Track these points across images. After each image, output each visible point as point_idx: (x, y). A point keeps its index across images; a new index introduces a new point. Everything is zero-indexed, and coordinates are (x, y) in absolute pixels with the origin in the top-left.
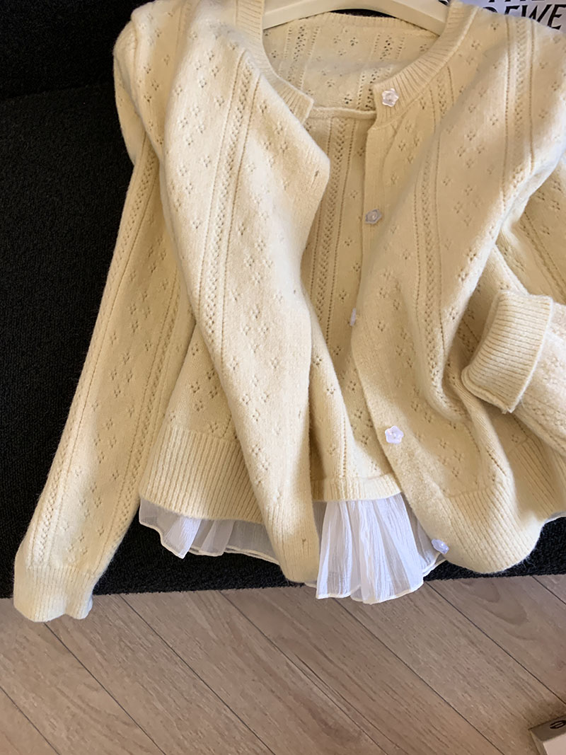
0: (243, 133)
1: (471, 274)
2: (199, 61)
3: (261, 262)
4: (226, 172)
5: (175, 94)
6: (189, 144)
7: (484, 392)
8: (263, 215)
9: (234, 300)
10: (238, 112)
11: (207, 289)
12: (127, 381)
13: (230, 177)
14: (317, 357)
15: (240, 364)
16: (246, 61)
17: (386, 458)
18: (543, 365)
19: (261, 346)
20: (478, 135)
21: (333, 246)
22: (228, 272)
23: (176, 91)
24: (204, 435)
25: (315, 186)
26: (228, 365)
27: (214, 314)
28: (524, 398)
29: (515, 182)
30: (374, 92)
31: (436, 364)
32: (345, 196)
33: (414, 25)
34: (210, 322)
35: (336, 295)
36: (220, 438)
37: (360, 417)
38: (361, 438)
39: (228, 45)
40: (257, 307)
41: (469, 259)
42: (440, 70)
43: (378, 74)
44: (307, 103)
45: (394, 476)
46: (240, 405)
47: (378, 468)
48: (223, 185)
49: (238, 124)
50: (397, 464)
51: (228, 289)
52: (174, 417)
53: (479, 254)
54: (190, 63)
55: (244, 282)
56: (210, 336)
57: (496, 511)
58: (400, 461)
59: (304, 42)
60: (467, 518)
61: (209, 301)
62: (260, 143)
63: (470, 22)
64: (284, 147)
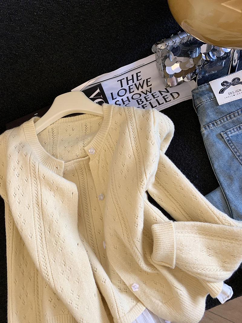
0: (39, 189)
1: (139, 224)
2: (14, 167)
3: (59, 242)
4: (37, 208)
5: (8, 184)
6: (19, 203)
7: (161, 263)
8: (55, 221)
9: (54, 262)
10: (34, 182)
11: (42, 262)
12: (26, 296)
13: (39, 209)
14: (95, 268)
15: (63, 289)
16: (32, 160)
17: (136, 296)
18: (178, 249)
19: (70, 277)
20: (125, 164)
21: (90, 213)
22: (48, 251)
23: (8, 183)
24: (61, 316)
25: (74, 198)
26: (59, 291)
27: (47, 272)
28: (176, 263)
29: (142, 186)
30: (85, 150)
31: (139, 259)
32: (89, 190)
33: (94, 115)
34: (47, 276)
35: (96, 233)
36: (67, 315)
37: (120, 283)
38: (124, 290)
39: (24, 155)
40: (64, 261)
41: (136, 219)
42: (107, 136)
43: (85, 143)
44: (62, 163)
45: (141, 302)
46: (69, 305)
47: (134, 301)
48: (37, 214)
49: (36, 186)
50: (140, 298)
51: (50, 259)
52: (46, 314)
53: (139, 216)
54: (11, 169)
55: (56, 253)
56: (48, 281)
57: (183, 305)
58: (141, 296)
59: (55, 134)
60: (174, 310)
61: (44, 267)
62: (47, 190)
63: (112, 114)
64: (57, 188)
